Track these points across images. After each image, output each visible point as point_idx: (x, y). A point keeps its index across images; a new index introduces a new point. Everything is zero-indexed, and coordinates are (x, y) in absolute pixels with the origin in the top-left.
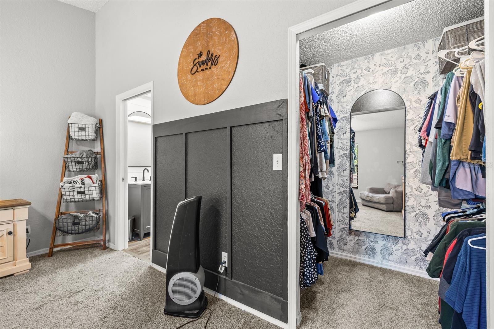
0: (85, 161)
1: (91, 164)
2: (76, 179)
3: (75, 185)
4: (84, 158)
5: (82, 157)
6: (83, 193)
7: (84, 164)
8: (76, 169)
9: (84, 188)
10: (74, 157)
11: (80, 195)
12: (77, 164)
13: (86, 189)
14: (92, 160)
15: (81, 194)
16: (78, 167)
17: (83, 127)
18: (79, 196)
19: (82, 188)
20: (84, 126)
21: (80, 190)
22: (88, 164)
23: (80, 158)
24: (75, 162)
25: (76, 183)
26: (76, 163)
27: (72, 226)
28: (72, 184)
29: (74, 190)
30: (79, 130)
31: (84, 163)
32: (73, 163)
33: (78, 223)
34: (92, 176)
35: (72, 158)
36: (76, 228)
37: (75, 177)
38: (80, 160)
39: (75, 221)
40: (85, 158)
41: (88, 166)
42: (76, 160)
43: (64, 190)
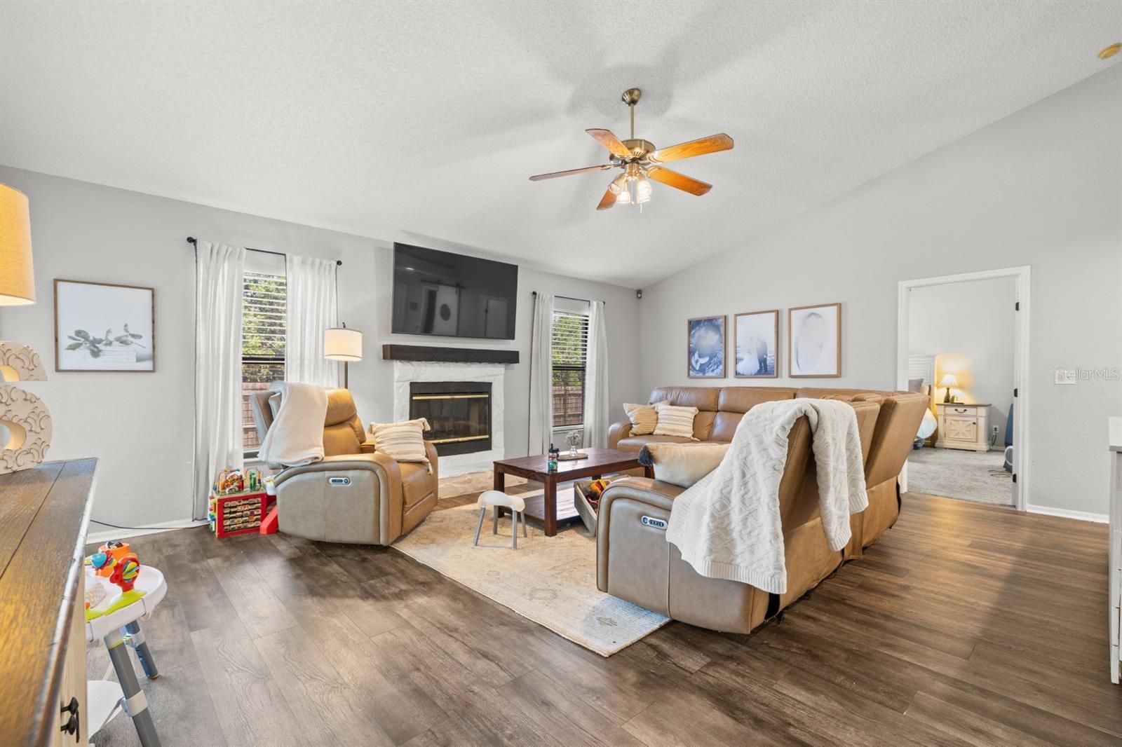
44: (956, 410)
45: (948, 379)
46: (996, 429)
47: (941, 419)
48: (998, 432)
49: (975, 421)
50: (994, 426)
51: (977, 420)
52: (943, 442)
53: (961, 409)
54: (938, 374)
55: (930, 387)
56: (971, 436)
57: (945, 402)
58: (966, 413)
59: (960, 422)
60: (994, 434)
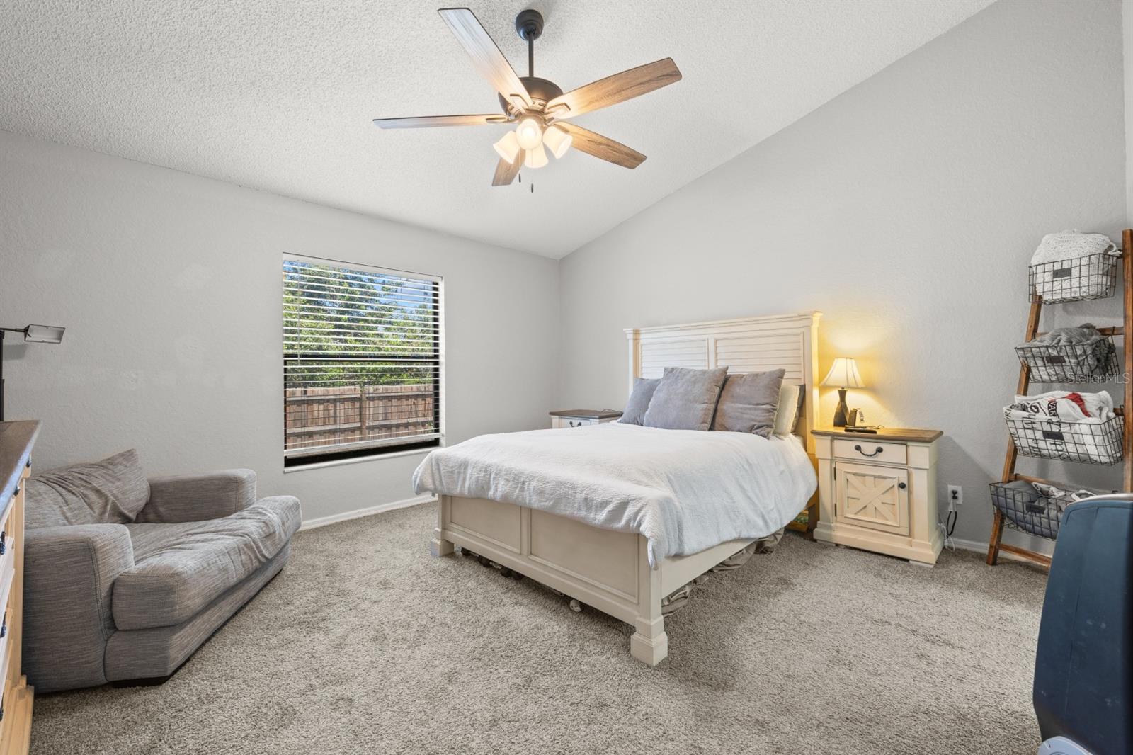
0: (1068, 357)
1: (1086, 363)
2: (1038, 401)
3: (1034, 414)
4: (1064, 348)
5: (1057, 346)
6: (1058, 436)
7: (1065, 362)
8: (1049, 375)
9: (1060, 425)
10: (1039, 347)
11: (1052, 441)
12: (1048, 363)
13: (1065, 429)
14: (1085, 352)
15: (1054, 439)
16: (1052, 371)
17: (1064, 267)
18: (1048, 443)
19: (1052, 423)
20: (1066, 266)
21: (1049, 430)
22: (1078, 364)
23: (1052, 347)
24: (1043, 358)
25: (1036, 410)
26: (1046, 362)
27: (1026, 512)
28: (1028, 411)
29: (1034, 426)
30: (1054, 277)
31: (1067, 359)
32: (1037, 361)
33: (1041, 510)
34: (1086, 396)
35: (1033, 349)
36: (1036, 520)
37: (1042, 395)
38: (1055, 353)
39: (1036, 504)
40: (1065, 346)
41: (1079, 368)
42: (1044, 353)
43: (1012, 423)
44: (858, 448)
45: (841, 370)
46: (954, 493)
47: (825, 468)
48: (960, 501)
49: (905, 482)
50: (951, 488)
51: (909, 475)
52: (830, 528)
53: (869, 447)
54: (822, 357)
55: (803, 389)
56: (896, 520)
57: (836, 424)
58: (881, 457)
59: (870, 480)
60: (951, 508)
